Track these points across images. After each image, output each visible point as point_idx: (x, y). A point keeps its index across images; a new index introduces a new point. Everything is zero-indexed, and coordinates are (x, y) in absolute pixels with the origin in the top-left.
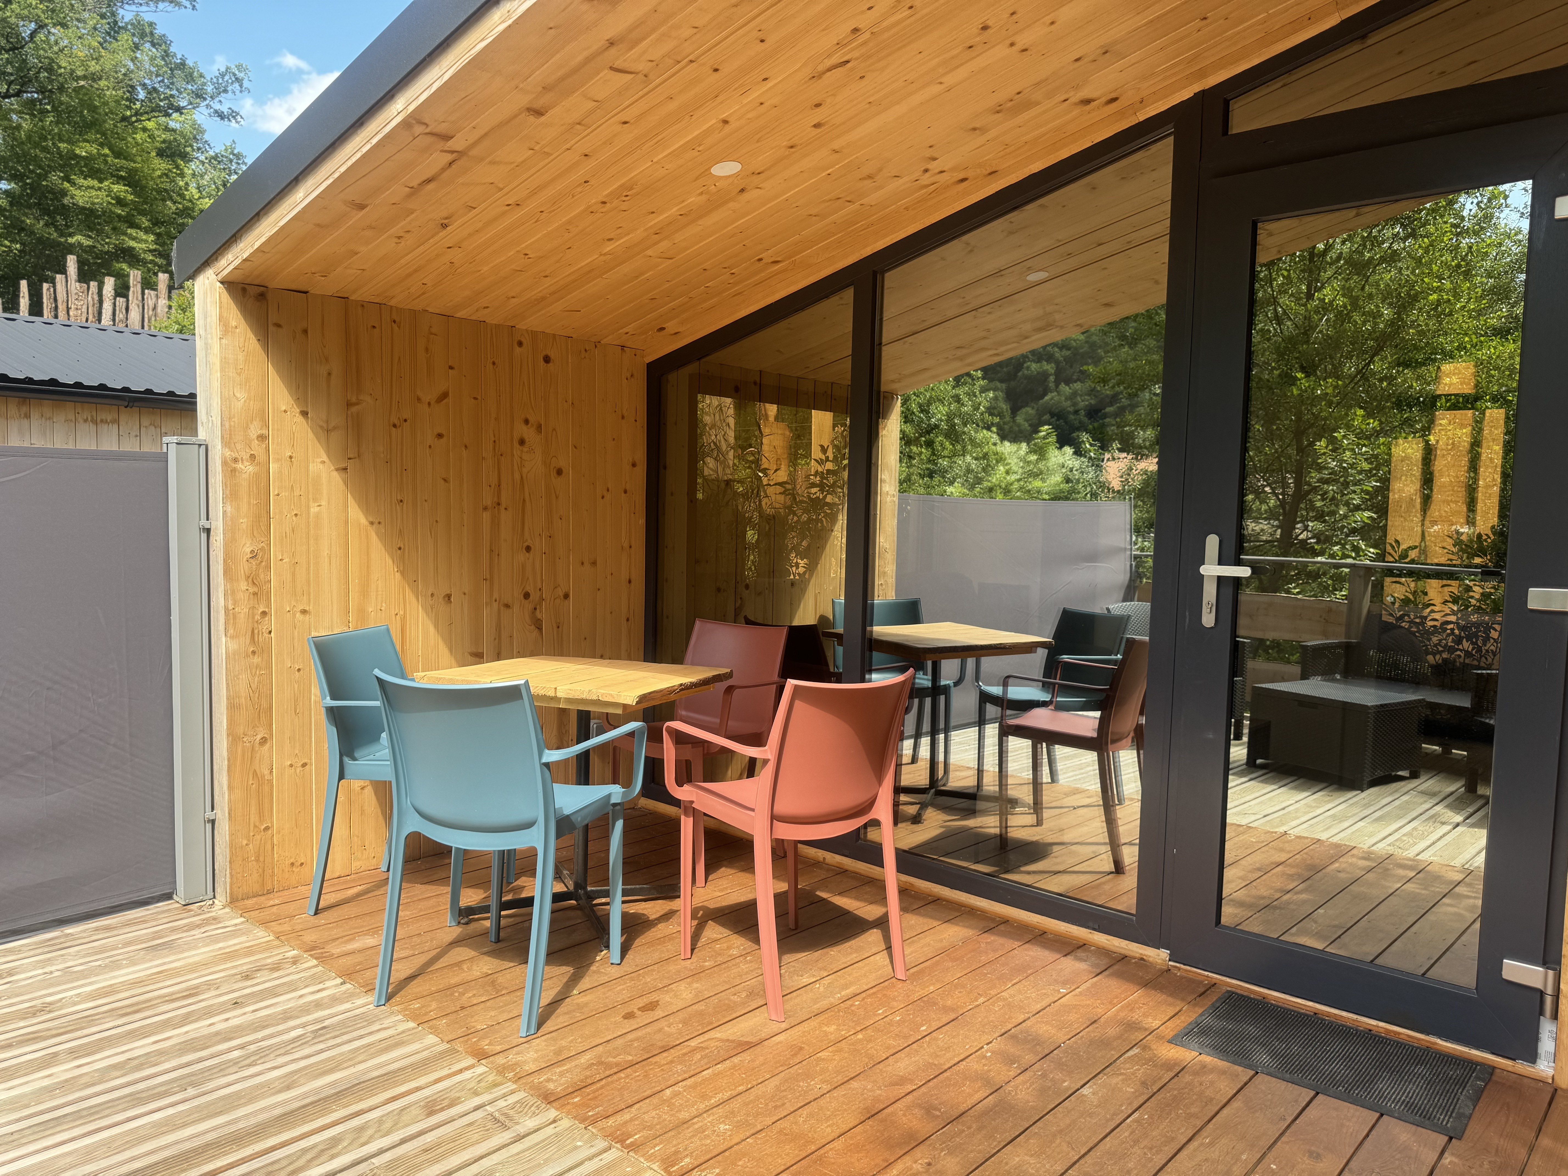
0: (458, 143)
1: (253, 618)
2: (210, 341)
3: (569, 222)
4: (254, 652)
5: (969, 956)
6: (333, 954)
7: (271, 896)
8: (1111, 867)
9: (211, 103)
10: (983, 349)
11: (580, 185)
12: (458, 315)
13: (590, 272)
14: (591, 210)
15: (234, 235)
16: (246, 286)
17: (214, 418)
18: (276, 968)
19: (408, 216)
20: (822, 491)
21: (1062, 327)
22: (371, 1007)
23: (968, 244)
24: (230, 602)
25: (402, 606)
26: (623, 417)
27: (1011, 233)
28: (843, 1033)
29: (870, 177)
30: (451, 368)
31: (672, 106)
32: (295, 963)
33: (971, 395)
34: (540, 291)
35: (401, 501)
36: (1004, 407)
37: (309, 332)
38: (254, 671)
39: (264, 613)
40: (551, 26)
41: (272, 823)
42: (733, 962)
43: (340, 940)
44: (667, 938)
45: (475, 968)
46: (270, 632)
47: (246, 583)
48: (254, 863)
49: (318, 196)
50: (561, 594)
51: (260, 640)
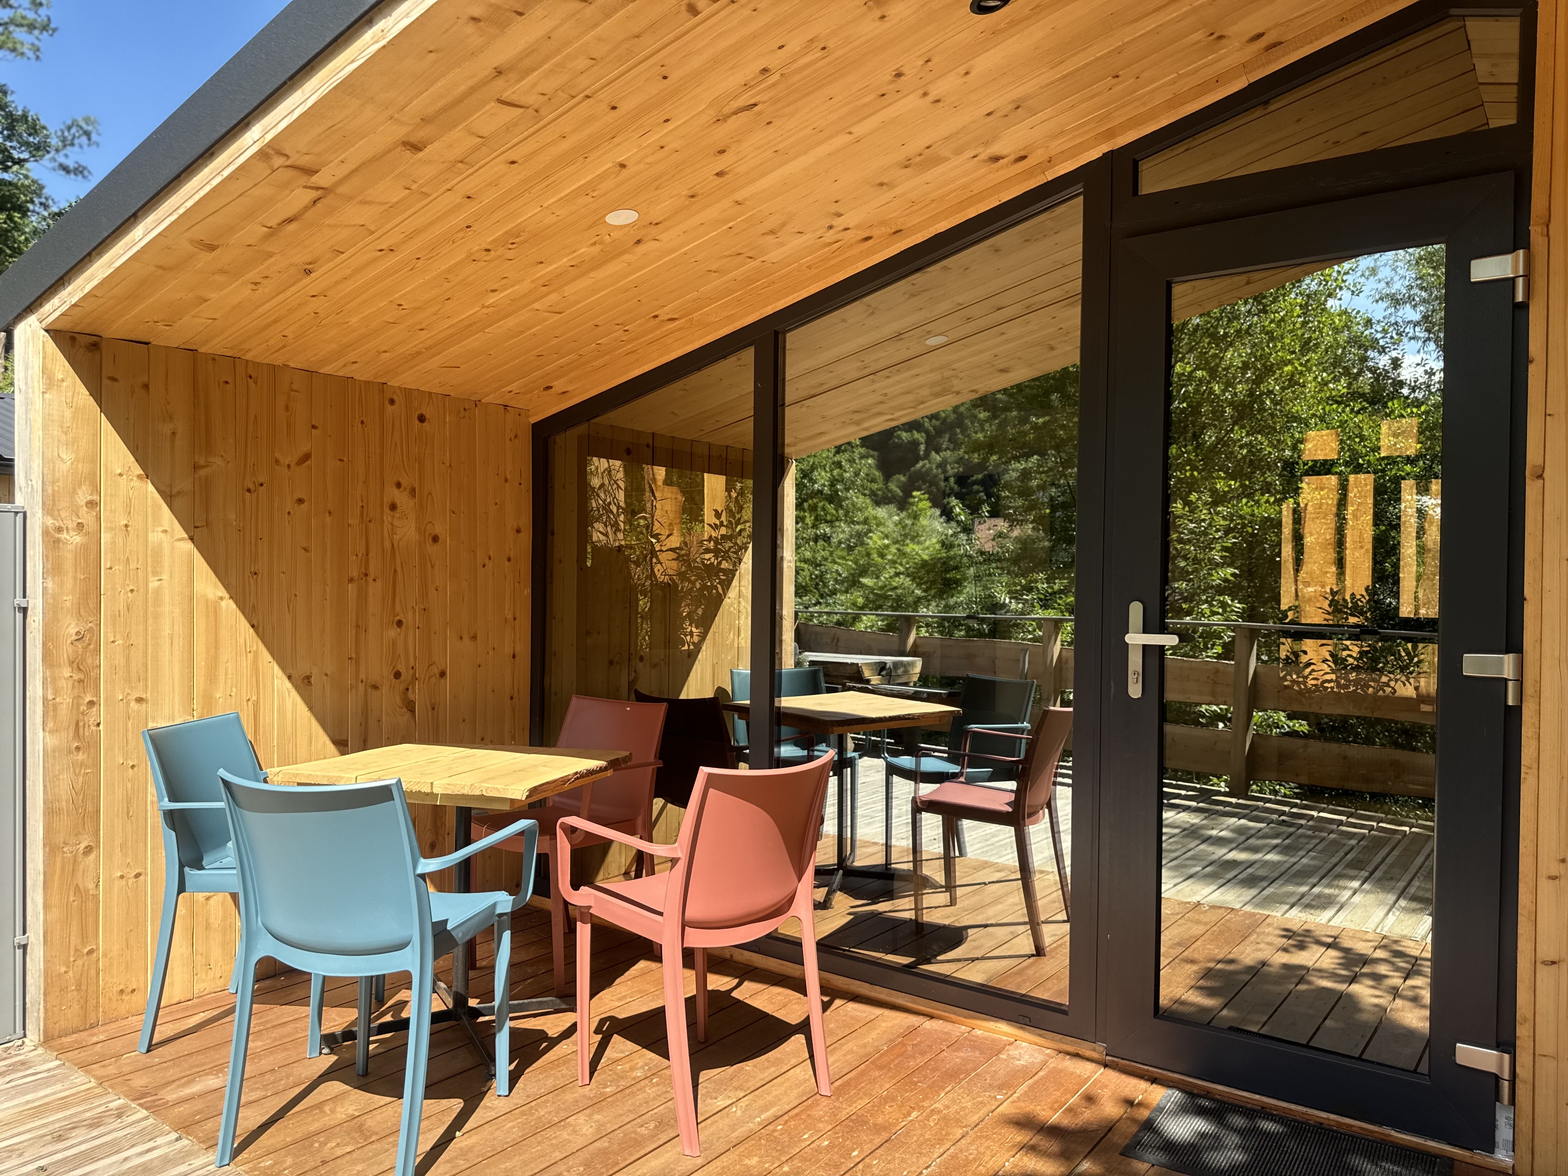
0: (323, 179)
1: (78, 709)
2: (31, 395)
3: (449, 270)
4: (78, 748)
5: (896, 1062)
6: (168, 1101)
7: (95, 1030)
8: (1030, 949)
9: (56, 157)
10: (880, 414)
11: (461, 230)
12: (325, 370)
13: (470, 325)
14: (473, 257)
15: (61, 278)
16: (76, 335)
17: (34, 483)
18: (95, 1123)
19: (266, 259)
20: (716, 557)
21: (958, 393)
22: (212, 1168)
23: (869, 306)
24: (50, 691)
25: (255, 690)
26: (506, 480)
27: (913, 295)
28: (767, 1165)
29: (772, 232)
30: (314, 427)
31: (565, 145)
32: (119, 1116)
33: (851, 461)
34: (415, 346)
35: (255, 573)
36: (877, 474)
37: (151, 387)
38: (77, 771)
39: (91, 703)
40: (431, 49)
41: (97, 944)
42: (638, 1086)
43: (177, 1083)
44: (561, 1061)
45: (339, 1109)
46: (98, 725)
47: (70, 669)
48: (75, 993)
49: (160, 234)
50: (437, 672)
51: (87, 734)
